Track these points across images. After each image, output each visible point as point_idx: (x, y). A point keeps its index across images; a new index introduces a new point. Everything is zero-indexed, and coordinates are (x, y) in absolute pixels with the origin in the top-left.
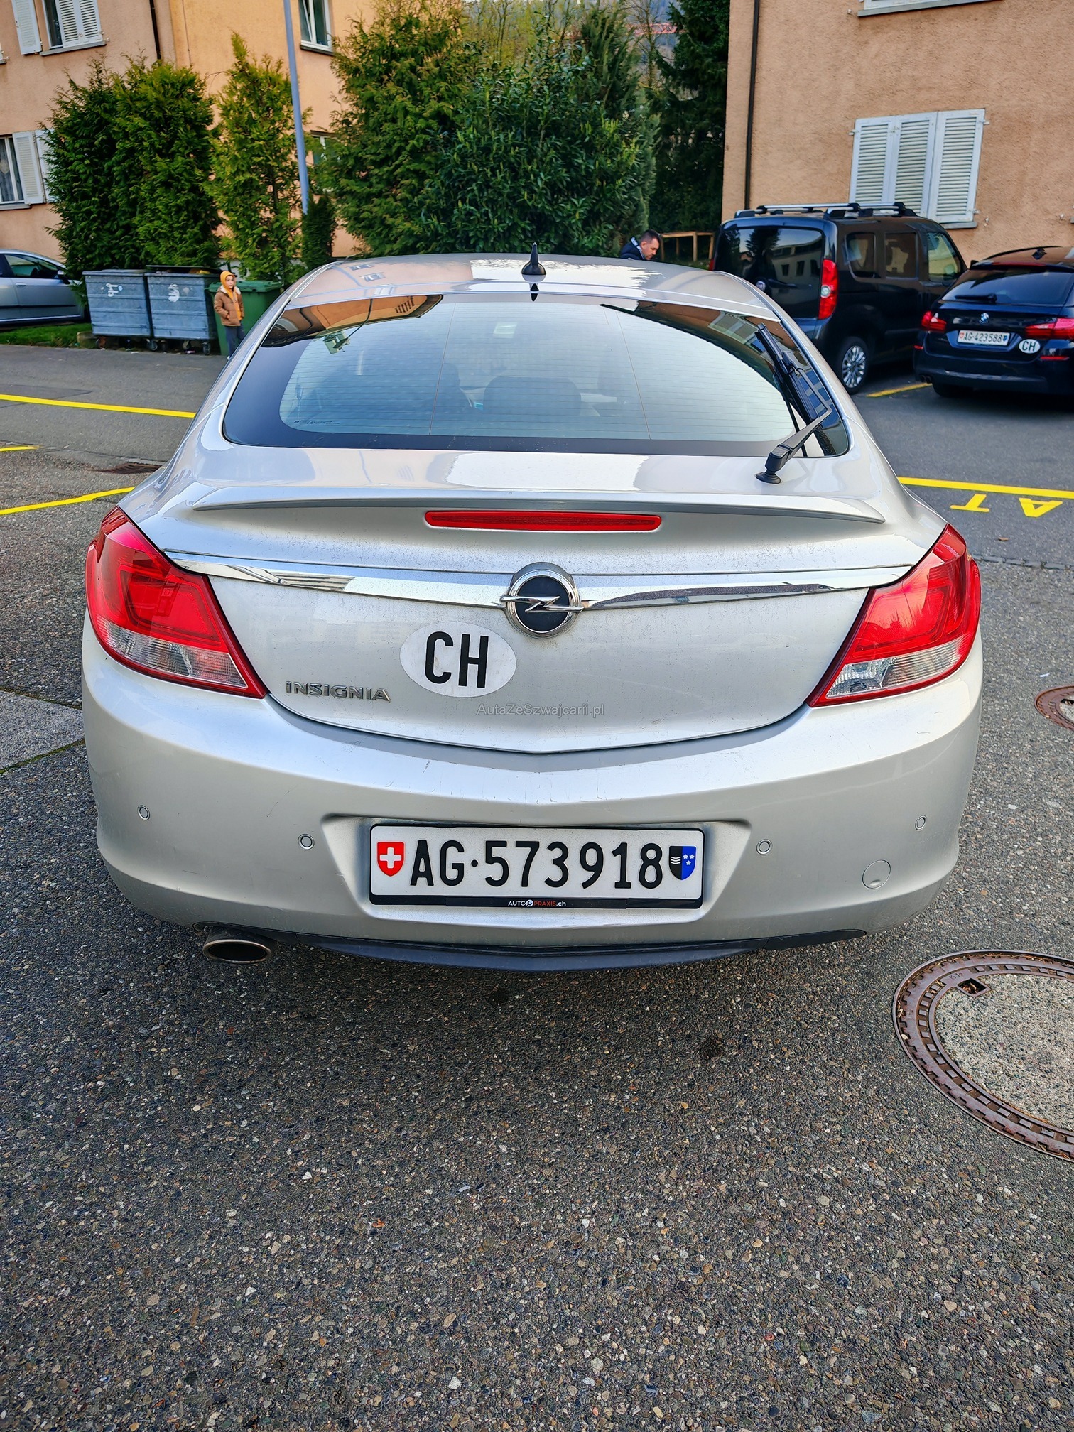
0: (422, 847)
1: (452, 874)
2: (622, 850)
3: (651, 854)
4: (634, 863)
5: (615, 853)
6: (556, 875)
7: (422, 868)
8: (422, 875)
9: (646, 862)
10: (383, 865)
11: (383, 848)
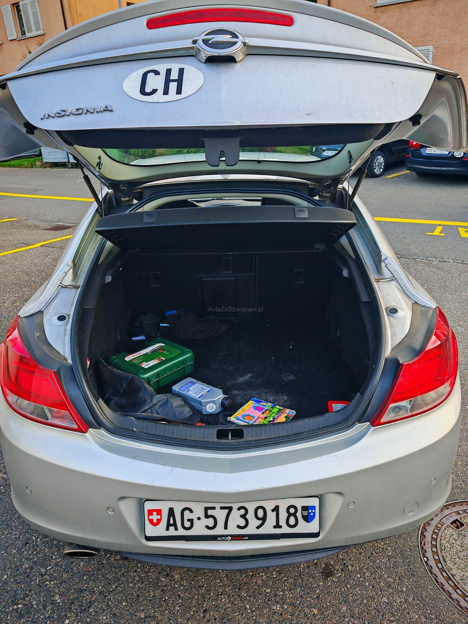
0: (171, 512)
1: (187, 524)
2: (276, 509)
3: (292, 510)
4: (283, 515)
5: (273, 511)
6: (242, 523)
7: (172, 522)
8: (172, 525)
9: (290, 515)
10: (151, 521)
11: (150, 512)
